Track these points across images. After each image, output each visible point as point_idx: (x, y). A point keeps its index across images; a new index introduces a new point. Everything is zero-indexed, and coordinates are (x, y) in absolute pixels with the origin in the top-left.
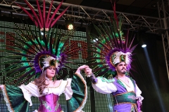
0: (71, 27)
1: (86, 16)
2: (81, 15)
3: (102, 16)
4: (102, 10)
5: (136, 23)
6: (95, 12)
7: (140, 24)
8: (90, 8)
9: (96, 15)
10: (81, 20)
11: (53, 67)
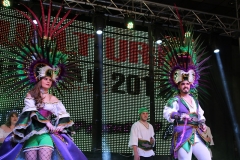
0: (130, 25)
1: (149, 13)
2: (143, 12)
3: (168, 13)
4: (169, 7)
5: (209, 23)
6: (160, 9)
7: (213, 24)
8: (154, 4)
9: (161, 12)
10: (143, 18)
11: (49, 78)
